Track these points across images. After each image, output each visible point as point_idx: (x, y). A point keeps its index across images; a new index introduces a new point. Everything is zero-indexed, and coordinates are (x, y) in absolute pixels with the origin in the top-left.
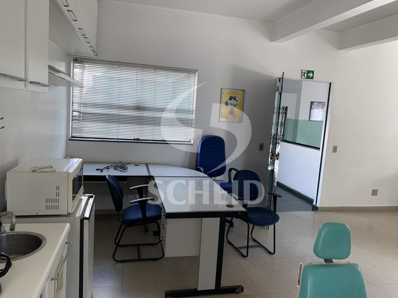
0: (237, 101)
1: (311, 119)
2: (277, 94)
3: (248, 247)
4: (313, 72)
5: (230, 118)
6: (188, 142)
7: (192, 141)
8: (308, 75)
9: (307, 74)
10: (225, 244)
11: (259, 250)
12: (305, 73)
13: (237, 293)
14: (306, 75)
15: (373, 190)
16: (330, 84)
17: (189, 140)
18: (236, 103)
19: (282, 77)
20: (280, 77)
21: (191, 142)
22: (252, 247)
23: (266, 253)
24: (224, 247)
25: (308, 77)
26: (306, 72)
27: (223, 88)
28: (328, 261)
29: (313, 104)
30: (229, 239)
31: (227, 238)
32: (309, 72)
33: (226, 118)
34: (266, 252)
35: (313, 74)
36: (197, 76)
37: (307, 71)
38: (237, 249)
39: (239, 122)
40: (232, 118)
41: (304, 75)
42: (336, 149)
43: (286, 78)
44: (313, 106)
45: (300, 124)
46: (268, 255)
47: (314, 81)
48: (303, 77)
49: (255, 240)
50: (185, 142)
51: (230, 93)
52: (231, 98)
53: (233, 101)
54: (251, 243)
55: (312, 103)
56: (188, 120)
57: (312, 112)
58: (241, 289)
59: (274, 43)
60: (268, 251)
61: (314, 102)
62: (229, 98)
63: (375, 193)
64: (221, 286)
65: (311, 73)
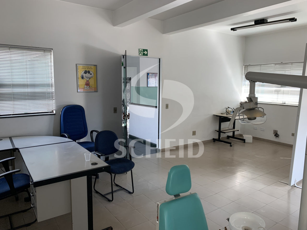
0: (91, 74)
1: (148, 86)
2: (123, 68)
3: (112, 192)
5: (87, 89)
6: (51, 112)
9: (143, 52)
10: (94, 194)
12: (141, 51)
15: (193, 131)
16: (160, 59)
18: (91, 76)
19: (125, 54)
20: (123, 55)
21: (53, 112)
22: (115, 191)
24: (93, 197)
25: (144, 54)
27: (78, 64)
28: (177, 196)
30: (96, 190)
31: (94, 189)
33: (84, 89)
36: (52, 54)
37: (143, 49)
38: (103, 196)
39: (95, 92)
40: (89, 89)
42: (168, 106)
43: (128, 56)
44: (148, 76)
45: (141, 90)
46: (129, 195)
47: (148, 58)
49: (117, 185)
50: (47, 112)
51: (85, 68)
52: (86, 72)
54: (115, 188)
55: (148, 74)
60: (128, 192)
62: (84, 72)
63: (194, 133)
65: (146, 51)
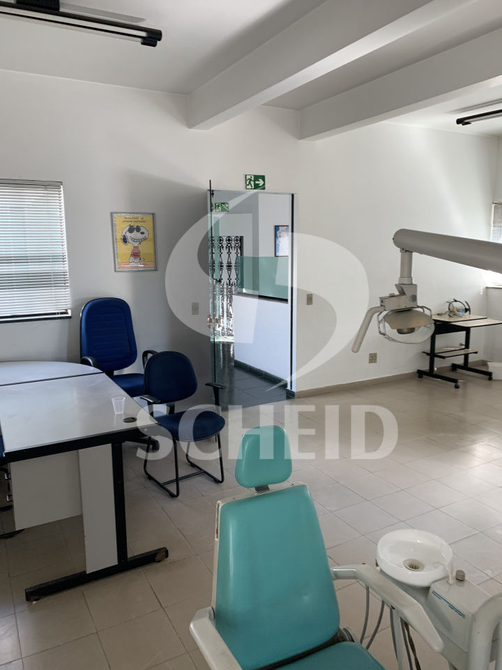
0: (142, 233)
1: (277, 255)
3: (177, 480)
4: (263, 178)
5: (135, 264)
6: (61, 313)
7: (69, 311)
8: (257, 182)
9: (254, 181)
11: (200, 481)
12: (251, 180)
13: (159, 561)
14: (252, 183)
15: (370, 354)
16: (293, 195)
17: (64, 311)
18: (143, 236)
21: (67, 313)
22: (184, 478)
23: (210, 482)
25: (256, 186)
26: (253, 179)
27: (116, 213)
28: (261, 488)
29: (278, 230)
30: (148, 472)
31: (146, 471)
32: (257, 178)
34: (212, 481)
35: (264, 180)
36: (62, 193)
37: (254, 176)
38: (162, 486)
39: (152, 270)
41: (250, 183)
42: (312, 299)
44: (278, 232)
45: (262, 264)
46: (214, 485)
47: (266, 193)
48: (249, 187)
49: (193, 465)
50: (55, 314)
51: (128, 220)
52: (131, 230)
53: (136, 235)
55: (277, 228)
56: (56, 274)
57: (277, 242)
58: (164, 554)
59: (194, 131)
60: (213, 479)
61: (279, 226)
62: (127, 229)
63: (373, 358)
64: (129, 556)
65: (261, 180)
